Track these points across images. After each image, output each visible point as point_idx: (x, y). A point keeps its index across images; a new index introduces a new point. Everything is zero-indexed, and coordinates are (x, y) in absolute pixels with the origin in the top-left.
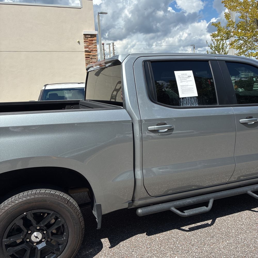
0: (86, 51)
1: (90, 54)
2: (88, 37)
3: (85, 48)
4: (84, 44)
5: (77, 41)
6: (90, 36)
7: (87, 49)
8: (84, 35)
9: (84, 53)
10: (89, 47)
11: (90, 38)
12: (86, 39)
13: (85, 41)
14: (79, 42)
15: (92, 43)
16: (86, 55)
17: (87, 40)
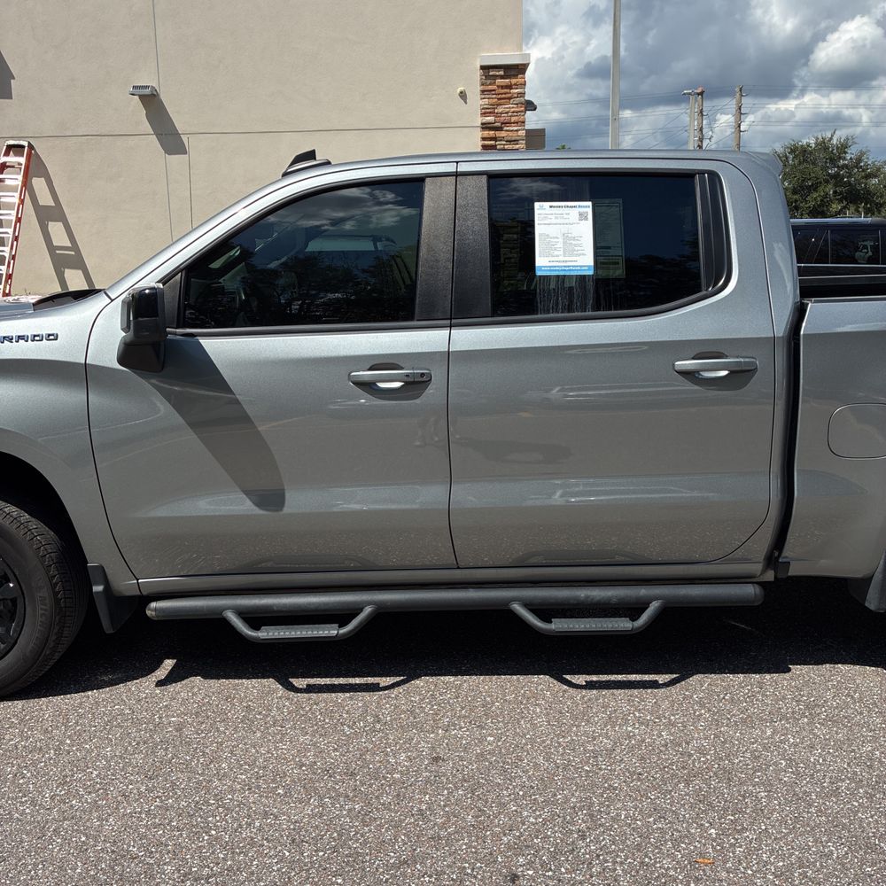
0: (485, 126)
1: (499, 134)
2: (496, 77)
3: (484, 114)
4: (481, 102)
5: (458, 91)
6: (502, 73)
7: (490, 119)
8: (483, 68)
9: (479, 134)
10: (496, 111)
11: (502, 77)
12: (490, 84)
13: (483, 92)
14: (463, 95)
15: (509, 95)
16: (484, 139)
17: (490, 87)
